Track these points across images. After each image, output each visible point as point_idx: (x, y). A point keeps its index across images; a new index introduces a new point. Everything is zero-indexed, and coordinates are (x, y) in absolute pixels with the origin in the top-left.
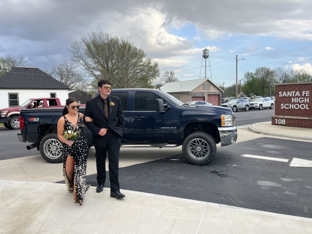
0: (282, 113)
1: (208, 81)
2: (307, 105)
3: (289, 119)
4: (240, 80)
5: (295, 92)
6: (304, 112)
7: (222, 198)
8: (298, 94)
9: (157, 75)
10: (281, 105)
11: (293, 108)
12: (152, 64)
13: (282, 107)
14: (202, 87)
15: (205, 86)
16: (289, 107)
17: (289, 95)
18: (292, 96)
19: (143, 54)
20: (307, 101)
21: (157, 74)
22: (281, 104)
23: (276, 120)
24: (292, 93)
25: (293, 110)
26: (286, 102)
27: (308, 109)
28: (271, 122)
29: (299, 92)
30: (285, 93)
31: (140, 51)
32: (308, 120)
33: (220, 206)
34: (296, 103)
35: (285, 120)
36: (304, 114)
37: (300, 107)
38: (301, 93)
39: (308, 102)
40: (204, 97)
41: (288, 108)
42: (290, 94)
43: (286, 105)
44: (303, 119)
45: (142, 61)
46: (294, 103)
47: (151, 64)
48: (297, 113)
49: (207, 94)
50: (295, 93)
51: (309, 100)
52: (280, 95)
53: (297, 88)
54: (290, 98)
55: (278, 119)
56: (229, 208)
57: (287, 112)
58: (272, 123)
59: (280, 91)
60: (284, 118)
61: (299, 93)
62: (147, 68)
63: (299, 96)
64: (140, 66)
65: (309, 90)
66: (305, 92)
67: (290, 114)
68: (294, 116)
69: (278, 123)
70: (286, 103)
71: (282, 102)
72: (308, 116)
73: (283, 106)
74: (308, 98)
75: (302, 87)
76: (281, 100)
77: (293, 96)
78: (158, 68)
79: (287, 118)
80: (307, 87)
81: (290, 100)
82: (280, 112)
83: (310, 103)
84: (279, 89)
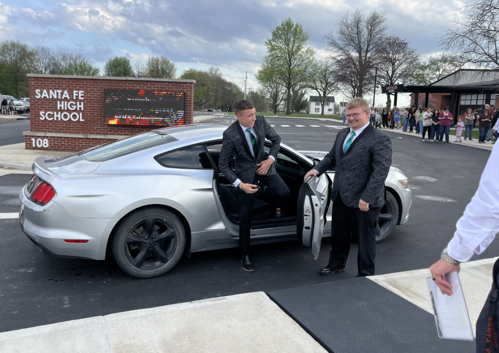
0: (43, 129)
3: (54, 137)
5: (61, 91)
6: (77, 125)
8: (66, 94)
10: (41, 113)
11: (59, 119)
13: (42, 117)
16: (53, 117)
17: (52, 96)
18: (58, 98)
20: (80, 108)
22: (39, 112)
23: (33, 140)
24: (57, 93)
25: (59, 122)
26: (48, 107)
27: (83, 120)
28: (23, 144)
29: (68, 91)
30: (45, 91)
32: (83, 139)
34: (64, 111)
35: (49, 140)
36: (77, 130)
37: (70, 116)
38: (71, 94)
39: (82, 109)
41: (52, 119)
42: (54, 94)
43: (49, 114)
44: (76, 138)
46: (61, 111)
48: (67, 127)
50: (62, 94)
51: (84, 106)
52: (38, 96)
53: (64, 84)
54: (54, 101)
55: (36, 137)
57: (51, 126)
58: (26, 146)
59: (38, 88)
60: (47, 137)
61: (69, 94)
63: (69, 98)
65: (83, 90)
66: (77, 92)
67: (56, 129)
68: (63, 132)
69: (36, 146)
70: (49, 110)
71: (41, 107)
72: (83, 133)
74: (82, 103)
75: (72, 84)
76: (39, 105)
79: (50, 137)
80: (80, 85)
81: (55, 105)
82: (38, 126)
83: (85, 111)
84: (35, 83)
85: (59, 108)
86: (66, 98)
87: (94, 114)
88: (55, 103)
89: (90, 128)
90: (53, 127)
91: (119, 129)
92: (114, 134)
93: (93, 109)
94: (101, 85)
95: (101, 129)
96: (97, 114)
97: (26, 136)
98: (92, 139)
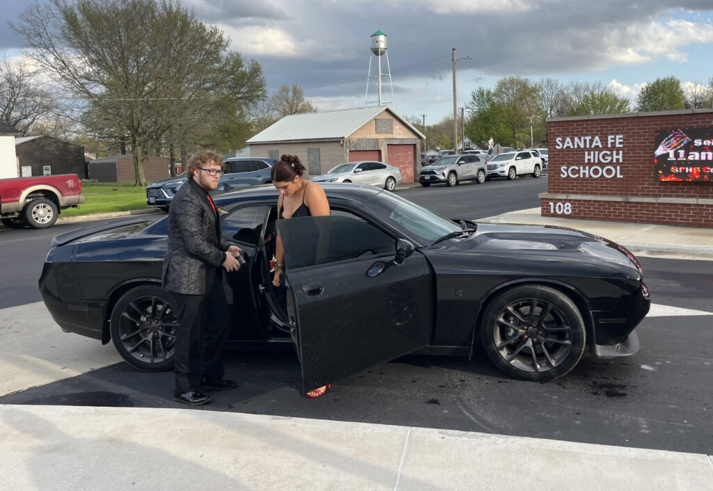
0: (564, 189)
1: (388, 110)
2: (618, 167)
3: (580, 201)
4: (463, 109)
5: (590, 138)
6: (613, 184)
7: (445, 411)
8: (597, 142)
9: (258, 96)
10: (562, 169)
11: (587, 176)
12: (246, 68)
13: (564, 174)
14: (374, 127)
15: (380, 125)
16: (579, 174)
17: (578, 144)
18: (585, 147)
19: (221, 41)
20: (618, 160)
21: (260, 92)
22: (560, 167)
23: (552, 204)
24: (585, 141)
25: (587, 179)
26: (572, 161)
27: (622, 177)
28: (538, 210)
29: (600, 137)
30: (568, 139)
31: (212, 34)
32: (621, 202)
33: (442, 436)
34: (594, 164)
35: (572, 204)
36: (612, 190)
37: (602, 172)
38: (604, 141)
39: (621, 161)
40: (380, 151)
41: (577, 175)
42: (579, 142)
43: (573, 169)
44: (610, 202)
45: (218, 60)
46: (590, 164)
47: (243, 66)
48: (597, 187)
49: (385, 143)
50: (591, 141)
51: (623, 157)
52: (559, 146)
53: (595, 128)
54: (581, 151)
55: (556, 201)
56: (464, 439)
57: (575, 186)
58: (542, 212)
59: (559, 136)
60: (570, 201)
61: (601, 141)
62: (232, 76)
63: (601, 146)
64: (214, 71)
65: (621, 134)
66: (613, 137)
67: (583, 190)
68: (591, 194)
69: (556, 212)
70: (573, 165)
71: (563, 161)
72: (621, 194)
73: (565, 172)
74: (621, 152)
75: (606, 127)
76: (560, 158)
77: (588, 146)
78: (262, 78)
79: (575, 200)
80: (618, 126)
81: (581, 157)
82: (559, 186)
83: (624, 164)
84: (555, 130)
85: (586, 161)
86: (598, 146)
87: (639, 167)
88: (582, 154)
89: (632, 187)
90: (578, 186)
91: (678, 189)
92: (671, 196)
93: (636, 160)
94: (651, 125)
95: (649, 188)
96: (643, 167)
97: (543, 199)
98: (635, 202)
